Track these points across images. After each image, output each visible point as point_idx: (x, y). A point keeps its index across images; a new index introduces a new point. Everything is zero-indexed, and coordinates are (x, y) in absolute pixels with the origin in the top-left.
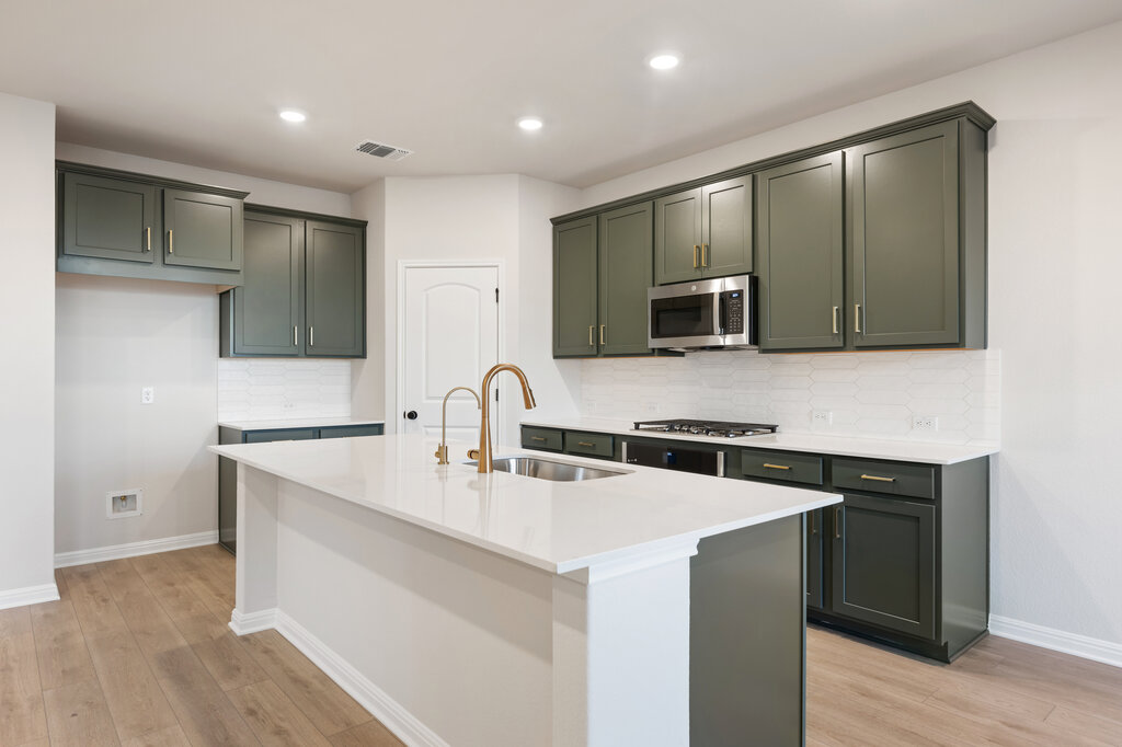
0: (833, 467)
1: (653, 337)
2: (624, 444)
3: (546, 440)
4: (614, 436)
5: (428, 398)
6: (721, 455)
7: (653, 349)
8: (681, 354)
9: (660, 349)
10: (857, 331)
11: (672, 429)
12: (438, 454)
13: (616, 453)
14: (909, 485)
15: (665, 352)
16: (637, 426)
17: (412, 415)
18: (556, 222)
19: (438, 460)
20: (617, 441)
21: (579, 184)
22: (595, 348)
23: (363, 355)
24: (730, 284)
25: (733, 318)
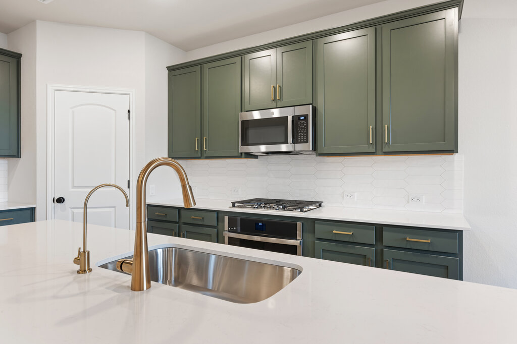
0: (384, 233)
1: (243, 145)
2: (226, 218)
3: (166, 215)
4: (218, 212)
5: (74, 187)
6: (299, 224)
7: (241, 153)
8: (256, 157)
9: (246, 153)
10: (386, 142)
11: (259, 207)
12: (76, 261)
13: (220, 224)
14: (441, 244)
15: (249, 155)
16: (234, 204)
17: (60, 200)
18: (171, 69)
19: (77, 267)
20: (220, 215)
21: (184, 46)
22: (200, 152)
23: (18, 155)
24: (299, 111)
25: (301, 133)
